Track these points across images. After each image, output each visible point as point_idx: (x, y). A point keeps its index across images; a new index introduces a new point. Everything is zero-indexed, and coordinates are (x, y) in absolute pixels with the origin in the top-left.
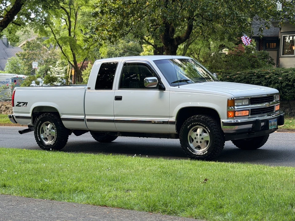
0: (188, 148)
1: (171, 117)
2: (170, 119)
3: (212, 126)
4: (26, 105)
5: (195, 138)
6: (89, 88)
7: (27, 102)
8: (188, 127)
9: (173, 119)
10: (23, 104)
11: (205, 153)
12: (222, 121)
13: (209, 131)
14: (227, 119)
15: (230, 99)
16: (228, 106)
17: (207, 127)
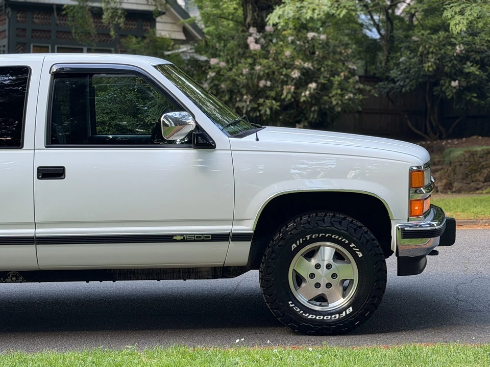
0: (290, 302)
1: (240, 221)
2: (235, 227)
3: (368, 241)
5: (312, 276)
8: (294, 245)
9: (248, 227)
11: (344, 314)
12: (397, 225)
13: (361, 255)
14: (408, 221)
15: (415, 168)
16: (411, 186)
17: (352, 245)
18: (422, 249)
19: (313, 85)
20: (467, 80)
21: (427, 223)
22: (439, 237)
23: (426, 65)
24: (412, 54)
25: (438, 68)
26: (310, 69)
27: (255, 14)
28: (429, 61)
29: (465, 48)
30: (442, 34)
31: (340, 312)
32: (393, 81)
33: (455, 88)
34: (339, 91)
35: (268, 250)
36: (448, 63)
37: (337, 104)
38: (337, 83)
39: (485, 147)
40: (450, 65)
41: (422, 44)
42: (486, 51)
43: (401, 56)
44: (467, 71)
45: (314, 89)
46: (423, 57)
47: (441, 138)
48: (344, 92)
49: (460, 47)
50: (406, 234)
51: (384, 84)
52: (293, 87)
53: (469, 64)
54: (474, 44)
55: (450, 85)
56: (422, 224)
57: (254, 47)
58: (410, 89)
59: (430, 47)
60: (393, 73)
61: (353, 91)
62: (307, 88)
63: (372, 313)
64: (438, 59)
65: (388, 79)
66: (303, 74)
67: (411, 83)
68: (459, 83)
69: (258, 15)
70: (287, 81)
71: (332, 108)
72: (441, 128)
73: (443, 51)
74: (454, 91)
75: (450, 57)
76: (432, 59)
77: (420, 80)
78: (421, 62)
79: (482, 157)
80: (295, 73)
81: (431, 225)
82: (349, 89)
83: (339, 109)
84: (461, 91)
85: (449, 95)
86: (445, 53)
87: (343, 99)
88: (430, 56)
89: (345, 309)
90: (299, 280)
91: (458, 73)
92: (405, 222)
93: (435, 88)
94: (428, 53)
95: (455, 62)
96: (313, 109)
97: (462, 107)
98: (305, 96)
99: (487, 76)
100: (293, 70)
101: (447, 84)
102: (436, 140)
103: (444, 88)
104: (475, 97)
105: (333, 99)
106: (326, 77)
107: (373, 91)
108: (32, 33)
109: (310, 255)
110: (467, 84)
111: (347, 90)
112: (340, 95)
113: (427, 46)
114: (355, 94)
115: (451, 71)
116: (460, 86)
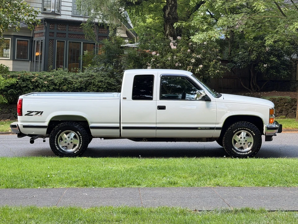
0: (232, 149)
2: (216, 125)
4: (41, 114)
5: (239, 141)
6: (125, 98)
7: (42, 111)
8: (234, 131)
10: (36, 113)
11: (249, 153)
12: (266, 126)
13: (254, 135)
14: (269, 124)
15: (271, 109)
16: (270, 114)
17: (252, 132)
18: (273, 133)
19: (201, 66)
20: (271, 64)
21: (274, 126)
22: (278, 130)
23: (252, 56)
24: (245, 51)
25: (257, 58)
26: (200, 58)
27: (171, 30)
28: (253, 55)
29: (270, 48)
30: (259, 41)
31: (248, 152)
32: (235, 63)
33: (265, 67)
34: (213, 69)
35: (226, 133)
36: (262, 56)
37: (212, 75)
38: (212, 65)
39: (280, 97)
40: (263, 57)
41: (250, 46)
42: (280, 50)
43: (240, 51)
44: (271, 59)
45: (202, 68)
46: (251, 52)
47: (257, 91)
48: (215, 69)
49: (268, 48)
50: (268, 128)
51: (230, 64)
52: (192, 67)
53: (272, 56)
54: (275, 47)
55: (263, 66)
56: (273, 125)
57: (173, 47)
58: (244, 67)
59: (254, 48)
60: (236, 59)
61: (219, 69)
62: (198, 67)
63: (257, 152)
64: (258, 54)
65: (232, 61)
66: (196, 60)
67: (244, 65)
68: (267, 65)
69: (172, 30)
70: (189, 64)
71: (209, 77)
72: (258, 87)
73: (260, 50)
74: (265, 69)
75: (263, 53)
76: (255, 53)
77: (249, 63)
78: (249, 55)
79: (278, 101)
80: (193, 60)
81: (276, 126)
82: (218, 68)
83: (213, 77)
84: (268, 69)
85: (262, 71)
86: (261, 51)
87: (215, 72)
88: (254, 52)
89: (249, 151)
90: (235, 142)
91: (267, 61)
92: (268, 125)
93: (256, 67)
94: (253, 50)
95: (266, 55)
96: (200, 77)
97: (268, 76)
98: (197, 71)
99: (280, 62)
100: (192, 58)
101: (262, 66)
102: (255, 92)
103: (260, 67)
104: (274, 72)
105: (210, 73)
106: (207, 62)
107: (228, 69)
108: (57, 34)
109: (239, 134)
110: (271, 66)
111: (216, 68)
112: (213, 70)
113: (252, 47)
114: (220, 70)
115: (264, 60)
116: (268, 66)
